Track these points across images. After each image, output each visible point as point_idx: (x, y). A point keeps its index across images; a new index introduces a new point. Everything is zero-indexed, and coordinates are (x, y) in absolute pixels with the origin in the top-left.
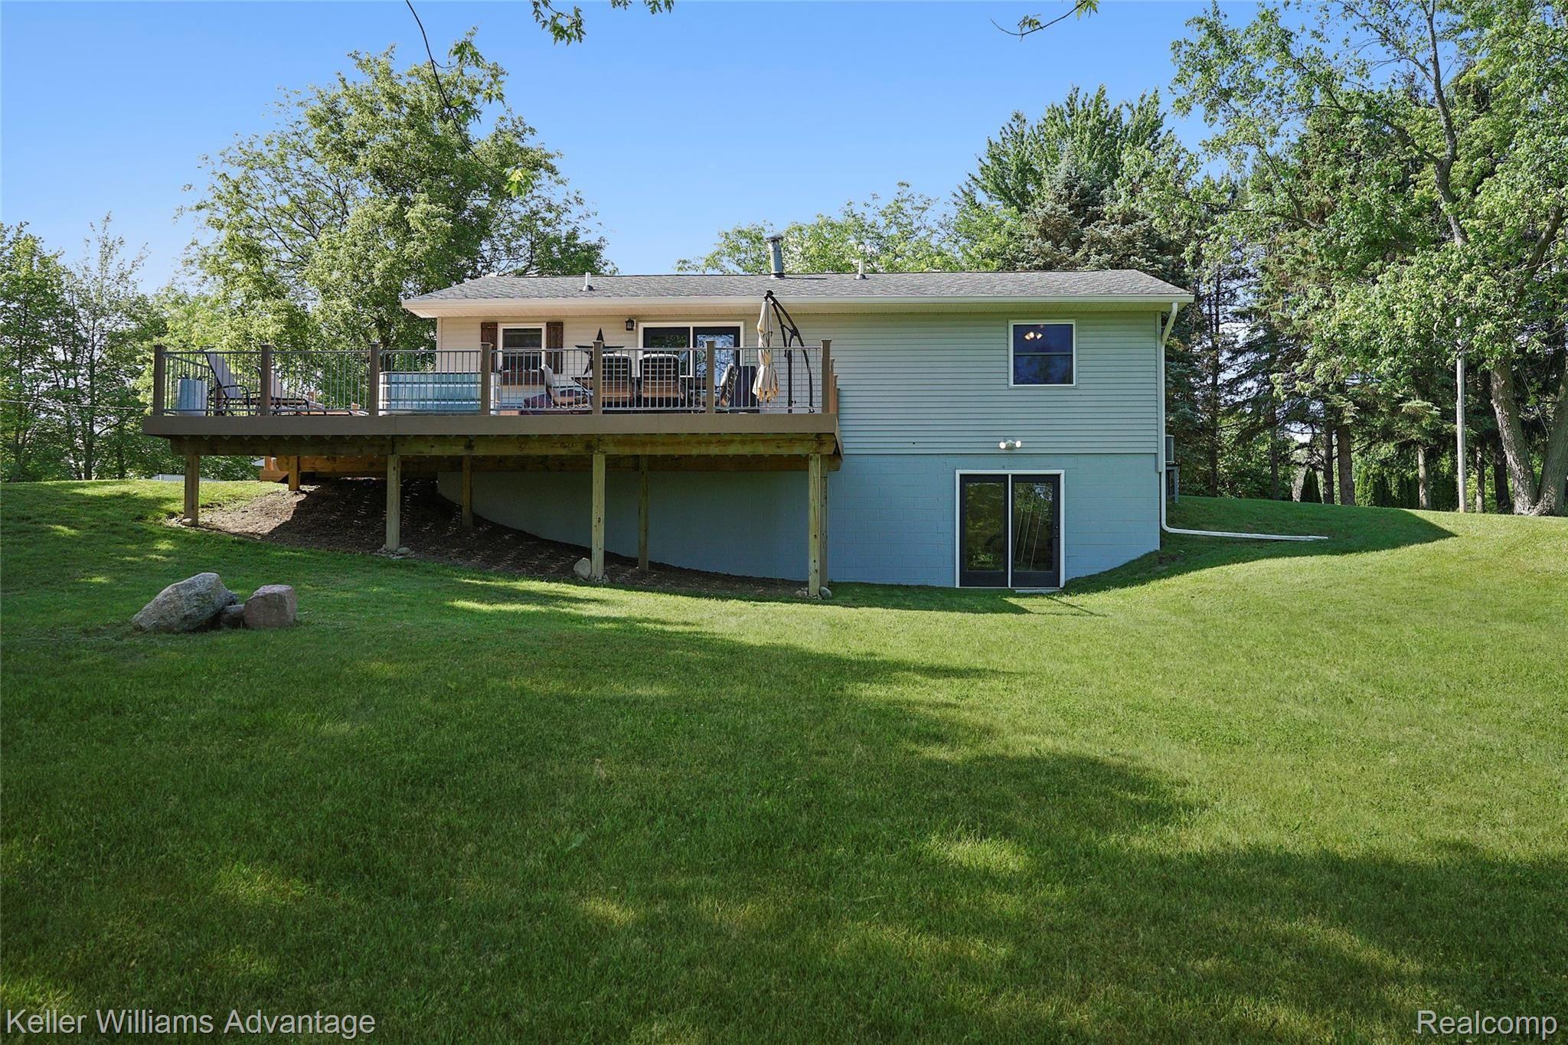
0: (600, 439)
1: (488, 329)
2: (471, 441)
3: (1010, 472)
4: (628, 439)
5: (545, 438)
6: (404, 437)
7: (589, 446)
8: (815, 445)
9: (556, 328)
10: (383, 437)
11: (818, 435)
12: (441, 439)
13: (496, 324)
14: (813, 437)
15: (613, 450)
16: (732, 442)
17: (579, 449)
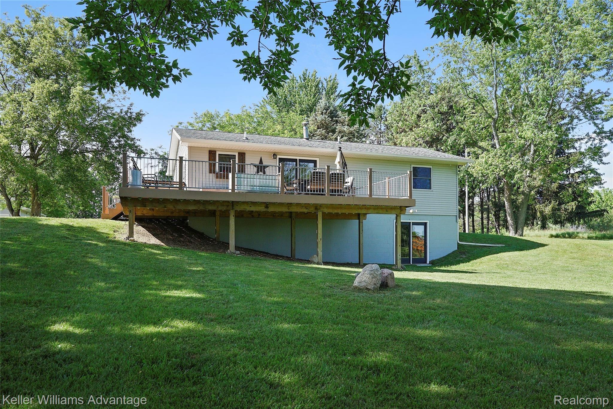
0: (321, 206)
1: (212, 153)
2: (267, 205)
3: (411, 221)
4: (332, 206)
5: (298, 205)
6: (238, 202)
7: (316, 208)
8: (399, 211)
9: (242, 155)
10: (228, 202)
11: (401, 207)
12: (254, 203)
13: (215, 151)
14: (398, 207)
15: (326, 211)
16: (370, 208)
17: (312, 210)
